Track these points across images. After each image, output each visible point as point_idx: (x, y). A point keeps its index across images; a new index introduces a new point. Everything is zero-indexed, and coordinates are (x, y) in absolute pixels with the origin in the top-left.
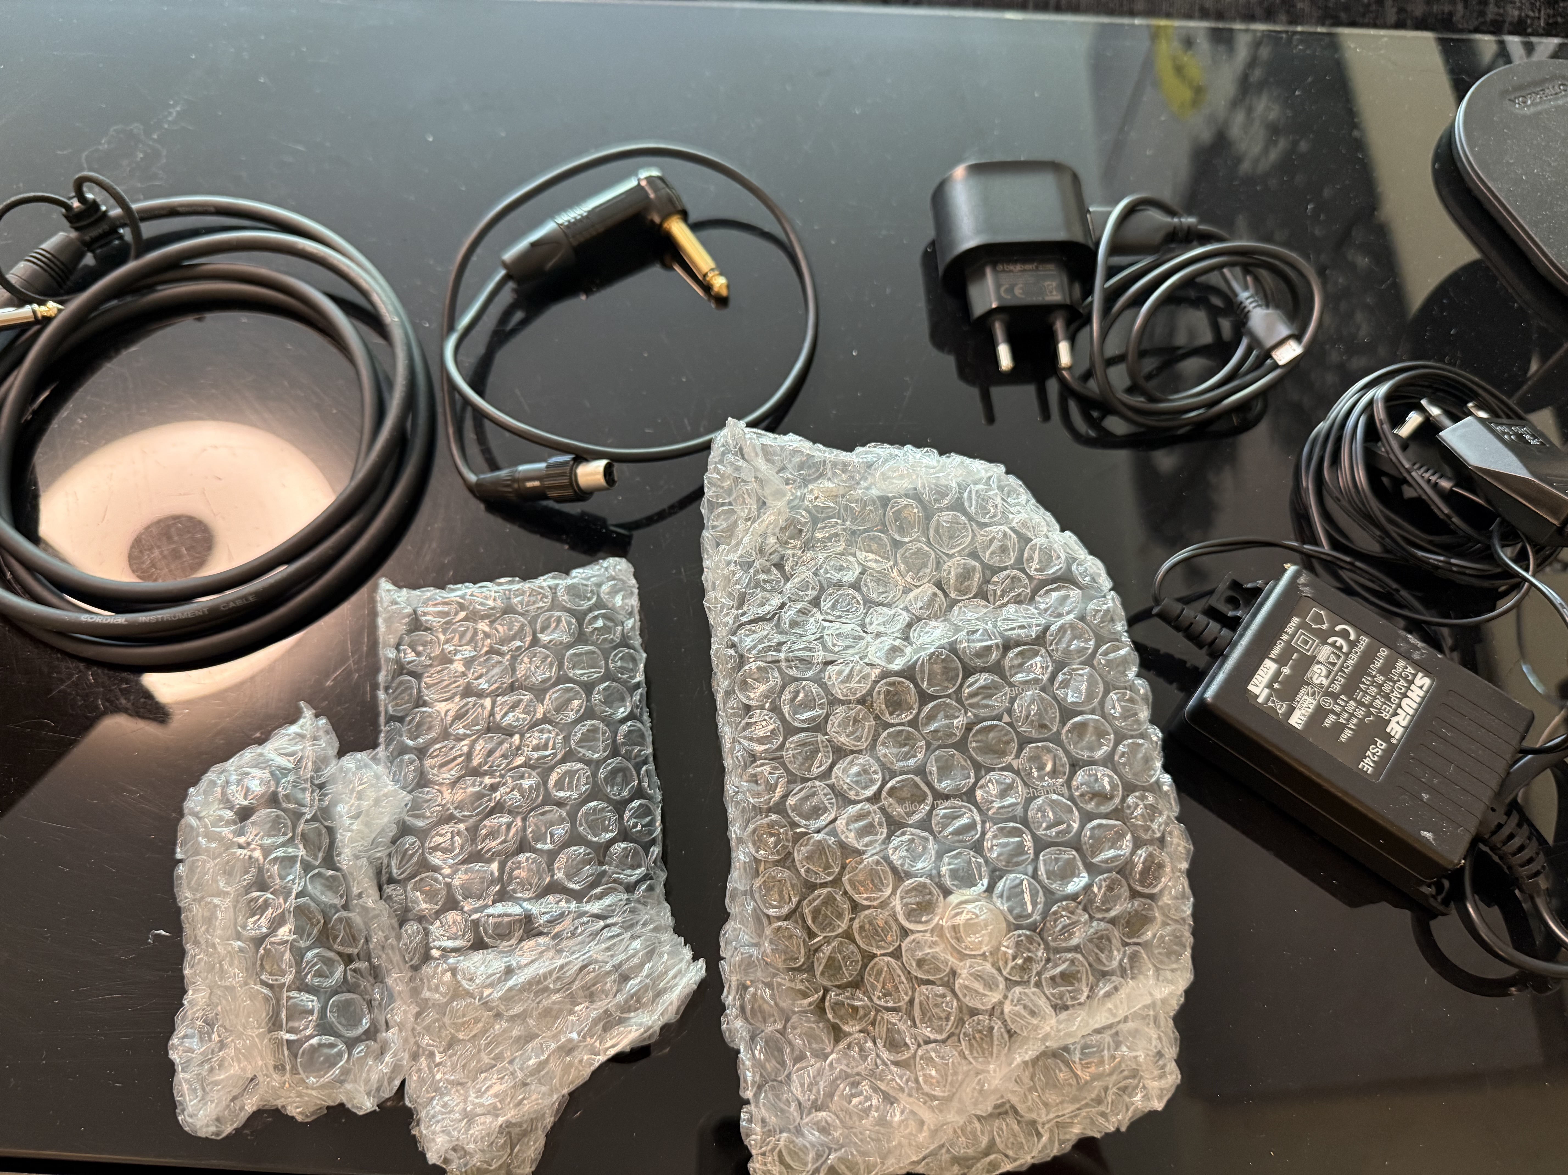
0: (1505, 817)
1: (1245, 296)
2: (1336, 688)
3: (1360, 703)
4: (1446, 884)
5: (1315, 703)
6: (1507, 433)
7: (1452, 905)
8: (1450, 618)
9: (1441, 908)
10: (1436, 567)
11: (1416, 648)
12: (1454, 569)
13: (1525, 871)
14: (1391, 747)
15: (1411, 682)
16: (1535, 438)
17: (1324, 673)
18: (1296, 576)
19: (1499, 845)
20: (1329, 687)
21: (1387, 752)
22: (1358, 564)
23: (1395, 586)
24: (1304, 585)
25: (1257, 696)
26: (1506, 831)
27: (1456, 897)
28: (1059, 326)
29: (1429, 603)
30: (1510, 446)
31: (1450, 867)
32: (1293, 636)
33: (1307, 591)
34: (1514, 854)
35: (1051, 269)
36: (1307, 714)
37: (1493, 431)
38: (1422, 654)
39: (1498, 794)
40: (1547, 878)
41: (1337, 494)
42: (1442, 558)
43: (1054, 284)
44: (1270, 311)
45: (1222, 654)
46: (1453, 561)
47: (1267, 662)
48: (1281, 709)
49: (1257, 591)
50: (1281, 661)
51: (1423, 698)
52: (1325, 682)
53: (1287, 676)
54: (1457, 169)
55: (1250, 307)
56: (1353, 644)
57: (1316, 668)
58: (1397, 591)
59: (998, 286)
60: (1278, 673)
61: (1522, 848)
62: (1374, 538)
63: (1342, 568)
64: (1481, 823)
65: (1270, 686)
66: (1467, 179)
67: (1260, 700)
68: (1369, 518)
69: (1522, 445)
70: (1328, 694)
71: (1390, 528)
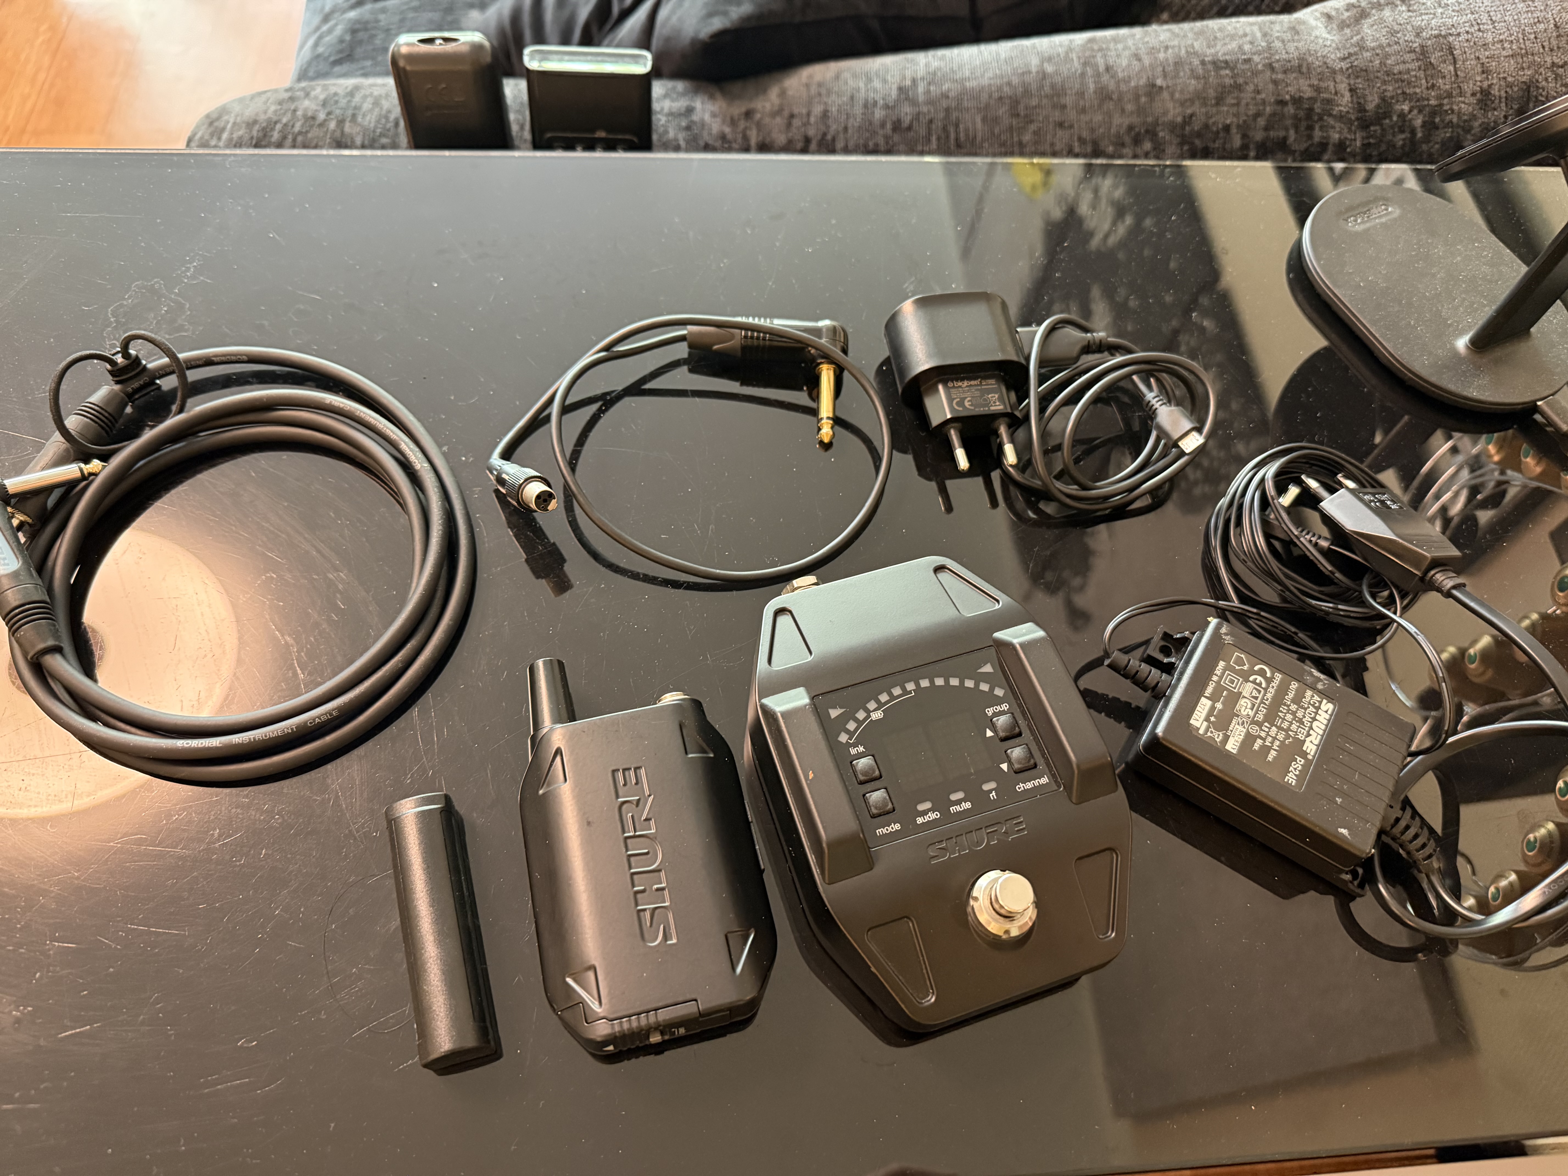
0: (1401, 812)
1: (1151, 396)
2: (1260, 717)
3: (1280, 728)
4: (1360, 871)
5: (1245, 730)
6: (1373, 501)
7: (1367, 887)
8: (1340, 653)
9: (1359, 891)
10: (1327, 613)
11: (1319, 680)
12: (1342, 613)
13: (1420, 855)
14: (1308, 763)
15: (1318, 708)
16: (1394, 502)
17: (1249, 706)
18: (1218, 628)
19: (1398, 835)
20: (1255, 716)
21: (1306, 767)
22: (1263, 614)
23: (1293, 629)
24: (1226, 634)
25: (1198, 729)
26: (1403, 824)
27: (1369, 880)
28: (1003, 430)
29: (1322, 641)
30: (1376, 511)
31: (1364, 856)
32: (1221, 677)
33: (1228, 639)
34: (1411, 842)
35: (992, 383)
36: (1240, 740)
37: (1362, 500)
38: (1325, 684)
39: (1394, 795)
40: (1438, 859)
41: (1243, 557)
42: (1331, 605)
43: (997, 396)
44: (1173, 408)
45: (1164, 695)
46: (1340, 607)
47: (1203, 699)
48: (1218, 737)
49: (1185, 641)
50: (1214, 698)
51: (1329, 720)
52: (1251, 713)
53: (1220, 710)
54: (1307, 278)
55: (1157, 405)
56: (1269, 681)
57: (1242, 702)
58: (1296, 634)
59: (950, 400)
60: (1213, 708)
61: (1416, 836)
62: (1276, 592)
63: (1250, 618)
64: (1384, 818)
65: (1207, 719)
66: (1316, 286)
67: (1201, 732)
68: (1269, 575)
69: (1385, 509)
70: (1254, 722)
71: (1288, 583)
